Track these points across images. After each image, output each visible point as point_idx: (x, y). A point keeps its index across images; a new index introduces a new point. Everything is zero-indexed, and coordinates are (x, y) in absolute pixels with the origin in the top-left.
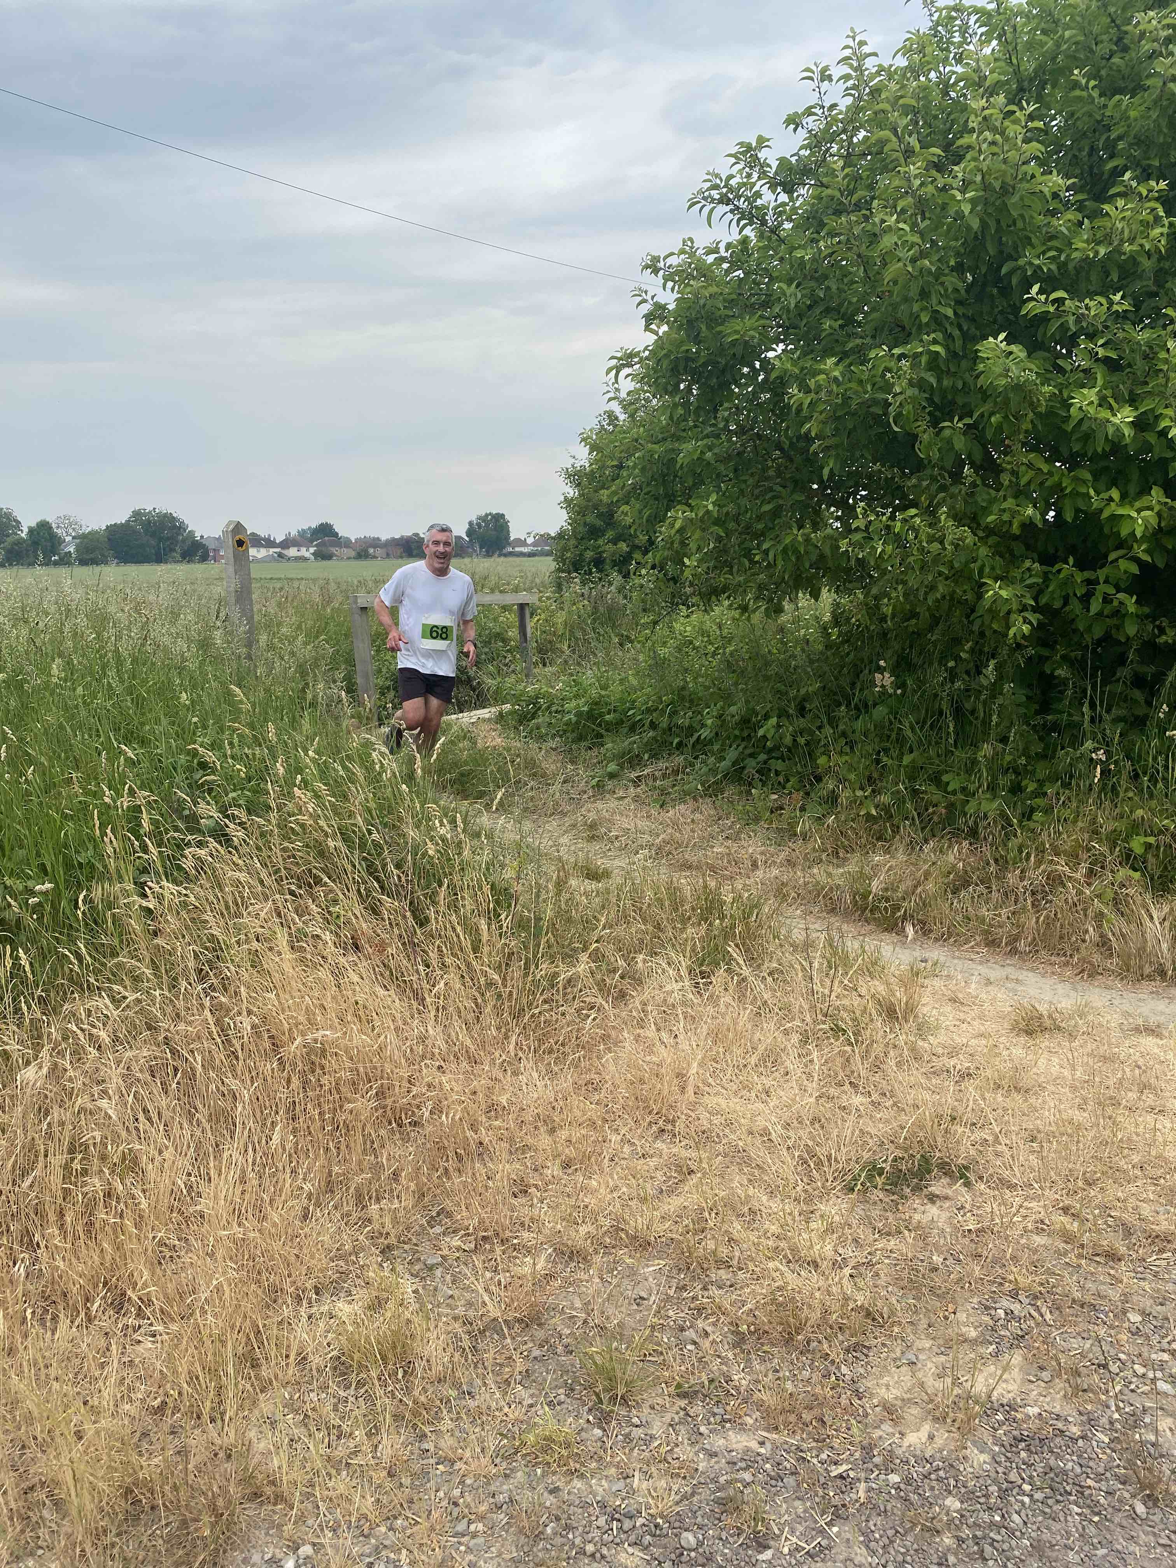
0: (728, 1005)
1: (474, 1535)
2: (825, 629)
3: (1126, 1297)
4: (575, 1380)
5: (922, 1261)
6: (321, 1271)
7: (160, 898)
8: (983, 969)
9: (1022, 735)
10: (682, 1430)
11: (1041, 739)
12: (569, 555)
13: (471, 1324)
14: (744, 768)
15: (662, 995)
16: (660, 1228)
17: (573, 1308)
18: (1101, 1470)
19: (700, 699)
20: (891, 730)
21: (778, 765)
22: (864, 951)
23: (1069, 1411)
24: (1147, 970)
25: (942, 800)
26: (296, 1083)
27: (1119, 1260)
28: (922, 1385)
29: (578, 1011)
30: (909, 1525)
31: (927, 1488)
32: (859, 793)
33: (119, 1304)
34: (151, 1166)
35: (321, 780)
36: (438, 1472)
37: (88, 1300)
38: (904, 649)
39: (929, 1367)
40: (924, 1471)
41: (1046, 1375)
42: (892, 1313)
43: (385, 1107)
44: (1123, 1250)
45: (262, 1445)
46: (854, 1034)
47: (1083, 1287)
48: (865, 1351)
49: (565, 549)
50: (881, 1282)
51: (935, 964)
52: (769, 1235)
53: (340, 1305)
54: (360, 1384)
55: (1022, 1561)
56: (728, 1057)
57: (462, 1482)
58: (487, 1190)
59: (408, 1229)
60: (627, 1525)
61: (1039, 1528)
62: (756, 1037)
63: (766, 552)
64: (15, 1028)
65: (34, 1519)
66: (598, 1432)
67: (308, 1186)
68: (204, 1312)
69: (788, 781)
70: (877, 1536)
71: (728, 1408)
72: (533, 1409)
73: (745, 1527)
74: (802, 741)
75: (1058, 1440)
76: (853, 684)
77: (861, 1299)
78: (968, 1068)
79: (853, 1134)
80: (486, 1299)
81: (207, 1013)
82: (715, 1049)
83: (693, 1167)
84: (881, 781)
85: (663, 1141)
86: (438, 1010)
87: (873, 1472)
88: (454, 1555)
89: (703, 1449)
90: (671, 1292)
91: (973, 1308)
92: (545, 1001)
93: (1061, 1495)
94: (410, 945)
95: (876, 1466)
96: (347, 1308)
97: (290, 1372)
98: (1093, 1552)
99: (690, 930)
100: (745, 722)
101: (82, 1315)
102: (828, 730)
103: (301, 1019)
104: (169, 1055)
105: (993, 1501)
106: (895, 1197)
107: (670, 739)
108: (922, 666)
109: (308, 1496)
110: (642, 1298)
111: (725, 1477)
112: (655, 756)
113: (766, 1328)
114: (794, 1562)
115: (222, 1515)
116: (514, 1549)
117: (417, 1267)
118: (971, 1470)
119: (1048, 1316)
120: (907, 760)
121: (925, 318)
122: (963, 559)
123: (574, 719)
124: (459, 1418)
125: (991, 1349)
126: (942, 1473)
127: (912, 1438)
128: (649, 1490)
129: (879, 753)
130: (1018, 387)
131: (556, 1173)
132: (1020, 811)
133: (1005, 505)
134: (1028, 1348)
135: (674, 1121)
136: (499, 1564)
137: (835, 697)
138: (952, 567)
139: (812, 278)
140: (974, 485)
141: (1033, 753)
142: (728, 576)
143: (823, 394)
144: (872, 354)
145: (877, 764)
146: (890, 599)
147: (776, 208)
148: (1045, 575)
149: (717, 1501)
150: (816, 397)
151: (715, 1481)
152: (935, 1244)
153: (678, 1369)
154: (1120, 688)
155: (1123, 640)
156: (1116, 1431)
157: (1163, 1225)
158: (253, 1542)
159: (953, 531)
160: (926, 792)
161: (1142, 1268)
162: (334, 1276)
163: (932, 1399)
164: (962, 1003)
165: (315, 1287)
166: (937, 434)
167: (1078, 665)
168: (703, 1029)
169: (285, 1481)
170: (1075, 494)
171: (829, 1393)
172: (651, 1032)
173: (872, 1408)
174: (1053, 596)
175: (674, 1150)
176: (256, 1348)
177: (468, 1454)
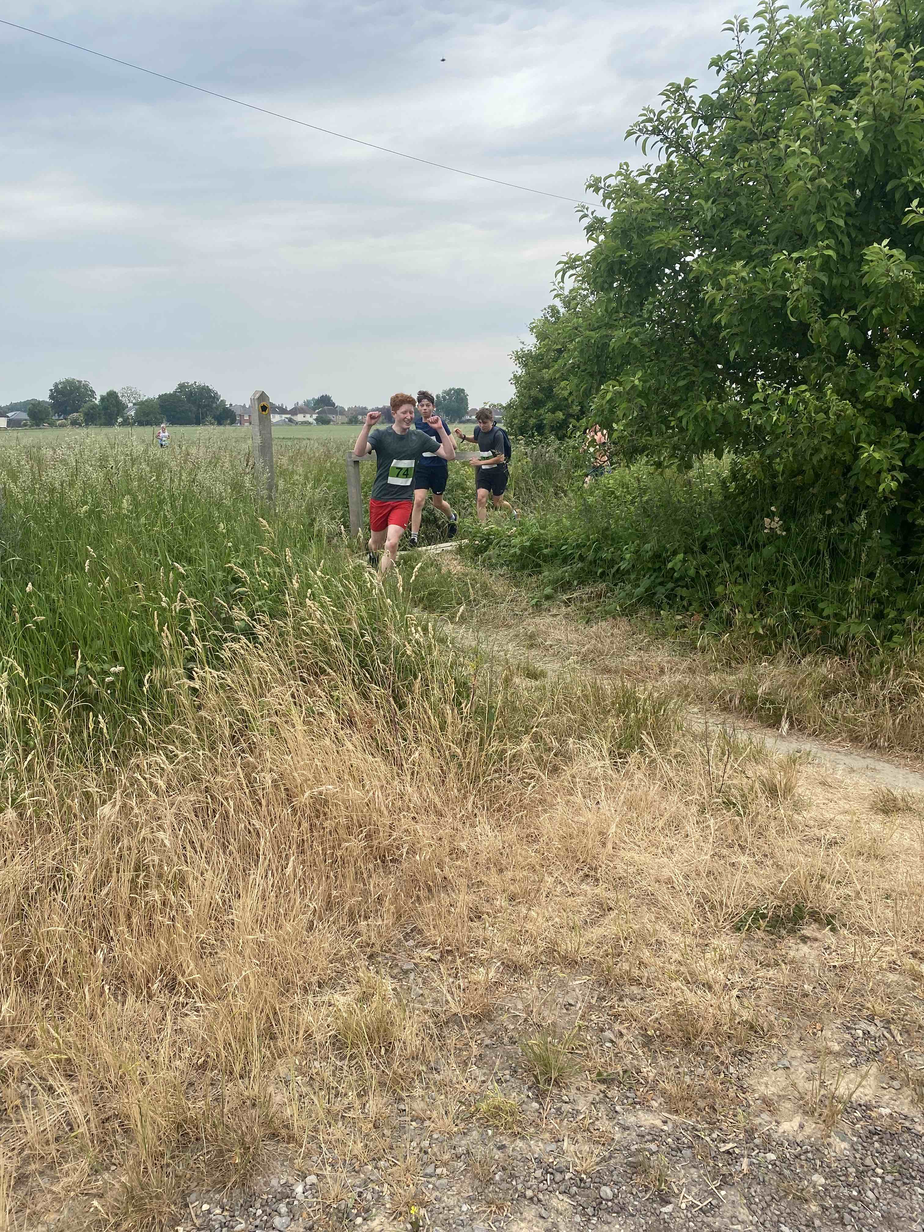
0: (640, 780)
1: (440, 1177)
2: (724, 483)
4: (518, 1065)
5: (796, 988)
6: (323, 969)
7: (203, 680)
8: (848, 760)
9: (886, 572)
10: (602, 1108)
11: (902, 575)
12: (516, 421)
13: (437, 1017)
14: (654, 594)
15: (588, 771)
16: (585, 951)
17: (516, 1009)
19: (620, 538)
20: (777, 565)
21: (684, 592)
22: (751, 742)
23: (915, 1113)
25: (818, 623)
26: (305, 825)
28: (794, 1085)
29: (522, 779)
30: (782, 1194)
31: (798, 1166)
32: (750, 616)
33: (172, 986)
34: (195, 884)
35: (327, 593)
36: (412, 1127)
37: (148, 981)
38: (790, 500)
39: (800, 1072)
40: (796, 1152)
41: (896, 1084)
42: (771, 1027)
43: (372, 847)
45: (279, 1098)
46: (743, 807)
48: (748, 1056)
49: (514, 417)
50: (762, 1003)
51: (808, 754)
52: (671, 961)
53: (337, 997)
54: (352, 1057)
55: (874, 1227)
56: (640, 820)
57: (430, 1136)
58: (449, 915)
59: (389, 941)
60: (558, 1177)
61: (888, 1203)
62: (663, 806)
63: (680, 419)
64: (94, 775)
65: (109, 1142)
66: (535, 1105)
67: (313, 905)
68: (234, 995)
69: (691, 605)
70: (757, 1200)
71: (638, 1093)
72: (485, 1084)
73: (651, 1186)
74: (703, 573)
75: (906, 1135)
76: (747, 528)
77: (746, 1015)
78: (835, 838)
79: (740, 886)
80: (449, 998)
81: (239, 768)
82: (630, 814)
83: (612, 906)
84: (767, 606)
85: (588, 884)
86: (412, 774)
87: (754, 1150)
88: (424, 1191)
89: (618, 1124)
90: (593, 1001)
91: (837, 1028)
92: (495, 771)
93: (907, 1178)
94: (392, 723)
95: (757, 1146)
96: (342, 999)
97: (299, 1045)
99: (611, 721)
100: (657, 556)
101: (145, 993)
102: (726, 565)
103: (310, 777)
104: (210, 800)
105: (851, 1179)
106: (774, 937)
107: (595, 569)
108: (804, 514)
109: (313, 1138)
110: (570, 1005)
111: (636, 1146)
112: (582, 582)
113: (669, 1033)
114: (690, 1215)
115: (249, 1148)
116: (470, 1189)
117: (395, 971)
118: (834, 1154)
119: (899, 1038)
120: (790, 589)
121: (820, 228)
122: (844, 427)
123: (518, 552)
124: (427, 1088)
125: (852, 1060)
126: (810, 1155)
127: (786, 1126)
128: (575, 1152)
129: (766, 584)
130: (897, 285)
131: (503, 904)
132: (882, 633)
133: (881, 383)
134: (882, 1061)
135: (596, 869)
136: (459, 1201)
137: (732, 538)
138: (834, 434)
139: (726, 195)
140: (856, 366)
141: (894, 587)
142: (648, 438)
143: (732, 291)
144: (775, 258)
145: (765, 593)
146: (781, 458)
147: (698, 137)
148: (912, 441)
149: (629, 1164)
150: (726, 293)
151: (628, 1149)
152: (806, 976)
153: (599, 1061)
158: (272, 1170)
159: (837, 404)
160: (804, 616)
162: (332, 975)
163: (802, 1097)
164: (830, 786)
165: (318, 982)
166: (826, 325)
168: (620, 798)
169: (296, 1126)
171: (719, 1087)
172: (578, 798)
173: (754, 1101)
174: (918, 458)
175: (596, 891)
176: (274, 1025)
177: (435, 1115)
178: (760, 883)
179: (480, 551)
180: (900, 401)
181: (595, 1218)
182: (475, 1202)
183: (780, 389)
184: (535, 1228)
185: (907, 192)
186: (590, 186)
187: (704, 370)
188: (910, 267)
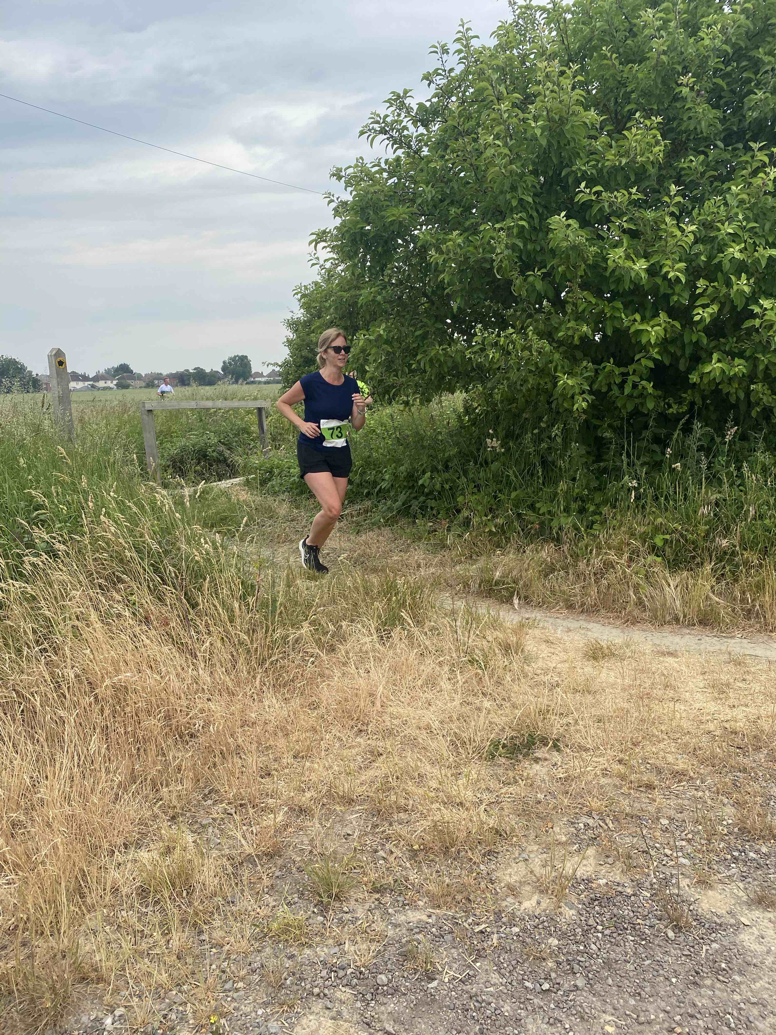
0: (402, 649)
1: (237, 990)
2: (460, 416)
3: (659, 810)
4: (305, 888)
5: (531, 798)
6: (128, 833)
8: (565, 623)
9: (585, 476)
10: (377, 912)
11: (597, 478)
12: (291, 377)
13: (233, 859)
14: (411, 506)
15: (359, 646)
16: (360, 790)
17: (302, 844)
18: (646, 913)
19: (380, 463)
20: (502, 477)
21: (433, 503)
22: (489, 614)
23: (625, 880)
24: (668, 618)
25: (536, 520)
27: (654, 789)
28: (532, 872)
29: (302, 657)
30: (525, 957)
31: (537, 934)
32: (484, 518)
35: (122, 512)
36: (212, 953)
38: (510, 427)
39: (537, 862)
40: (535, 924)
41: (610, 860)
42: (513, 830)
43: (171, 725)
44: (657, 783)
45: (87, 948)
46: (484, 663)
47: (632, 807)
48: (495, 855)
50: (506, 812)
51: (535, 620)
52: (432, 789)
53: (142, 854)
54: (157, 903)
55: (598, 972)
56: (403, 681)
57: (228, 958)
59: (189, 802)
60: (341, 973)
61: (608, 952)
62: (421, 669)
63: (419, 362)
66: (320, 918)
67: (118, 778)
68: (44, 863)
69: (439, 513)
70: (505, 965)
71: (407, 897)
72: (277, 908)
73: (419, 968)
74: (447, 487)
75: (619, 898)
76: (478, 450)
77: (491, 822)
78: (557, 681)
79: (484, 723)
80: (243, 842)
81: (43, 667)
82: (394, 677)
83: (382, 752)
84: (497, 509)
85: (361, 737)
86: (206, 661)
87: (502, 927)
88: (224, 1003)
89: (391, 923)
90: (368, 829)
91: (564, 824)
92: (280, 654)
93: (621, 930)
94: (185, 621)
95: (504, 923)
96: (147, 855)
97: (107, 899)
98: (642, 963)
99: (375, 604)
100: (410, 476)
102: (464, 479)
105: (578, 938)
106: (512, 761)
107: (362, 490)
109: (121, 976)
110: (349, 835)
111: (406, 939)
113: (431, 845)
114: (452, 986)
115: (59, 993)
116: (264, 996)
117: (195, 827)
118: (564, 920)
119: (611, 825)
120: (513, 495)
121: (514, 203)
122: (544, 361)
124: (225, 919)
125: (576, 847)
126: (546, 924)
127: (527, 904)
128: (355, 951)
129: (496, 493)
130: (574, 247)
131: (289, 761)
132: (585, 524)
133: (569, 325)
134: (599, 845)
135: (367, 725)
136: (255, 1007)
137: (468, 458)
138: (537, 368)
139: (442, 181)
140: (550, 313)
141: (592, 487)
142: (395, 378)
143: (451, 255)
144: (482, 228)
145: (495, 499)
146: (499, 389)
147: (417, 137)
148: (596, 371)
149: (401, 954)
150: (447, 257)
151: (399, 942)
152: (539, 787)
153: (373, 876)
154: (645, 443)
155: (646, 412)
156: (655, 889)
157: (681, 766)
158: (82, 1009)
159: (537, 343)
160: (526, 515)
161: (668, 792)
162: (137, 836)
163: (539, 880)
164: (552, 643)
165: (124, 844)
166: (525, 280)
167: (618, 431)
168: (386, 665)
169: (104, 968)
170: (613, 318)
171: (473, 882)
172: (352, 669)
173: (501, 889)
174: (601, 383)
175: (369, 742)
176: (83, 885)
177: (233, 940)
178: (500, 721)
179: (263, 482)
180: (584, 339)
181: (374, 1002)
182: (270, 1006)
183: (493, 333)
184: (322, 1019)
185: (576, 177)
186: (333, 175)
187: (435, 322)
188: (583, 234)
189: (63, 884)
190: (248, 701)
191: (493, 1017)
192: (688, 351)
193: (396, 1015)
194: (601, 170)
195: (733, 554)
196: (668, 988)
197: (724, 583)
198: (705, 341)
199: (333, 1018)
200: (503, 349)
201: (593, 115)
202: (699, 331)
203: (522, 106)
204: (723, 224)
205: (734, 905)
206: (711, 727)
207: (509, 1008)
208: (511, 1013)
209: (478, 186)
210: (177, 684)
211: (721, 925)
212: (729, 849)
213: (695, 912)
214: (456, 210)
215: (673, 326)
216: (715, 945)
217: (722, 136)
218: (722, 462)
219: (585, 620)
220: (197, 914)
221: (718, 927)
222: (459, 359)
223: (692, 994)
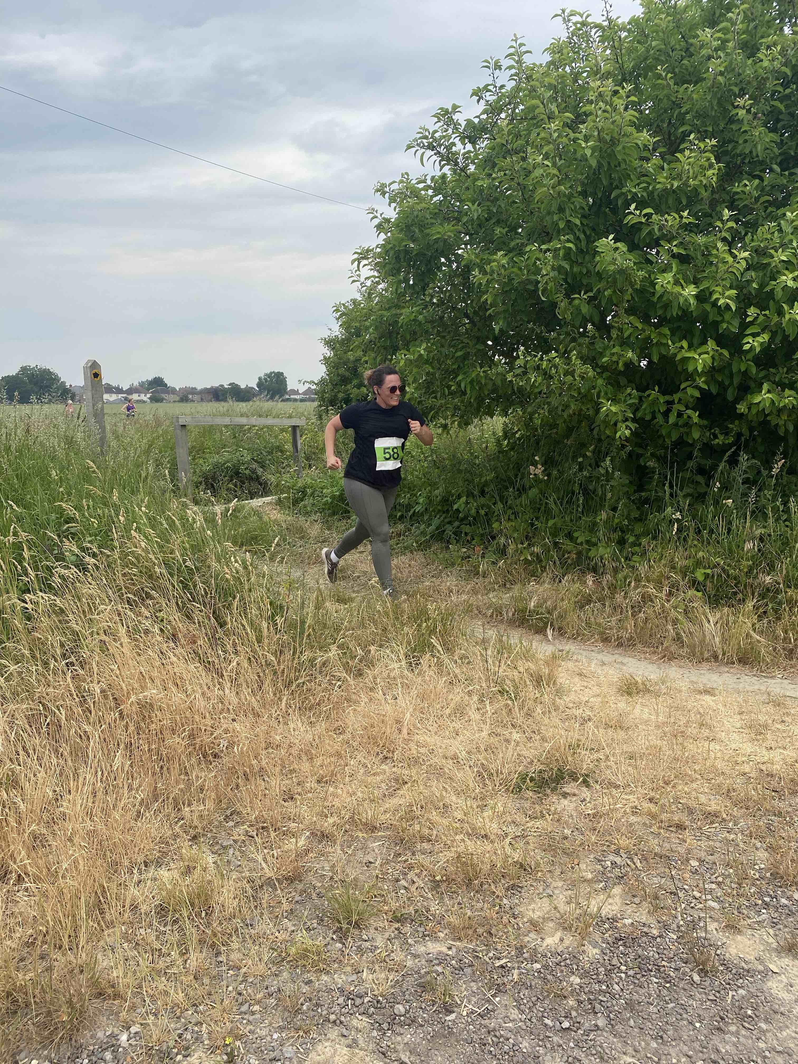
0: (430, 677)
1: (253, 1013)
2: (499, 440)
3: (689, 851)
4: (324, 914)
5: (557, 833)
6: (149, 850)
8: (600, 657)
9: (626, 506)
10: (397, 942)
11: (638, 508)
12: (327, 395)
13: (253, 882)
14: (444, 531)
15: (387, 672)
16: (383, 817)
17: (323, 870)
18: (671, 956)
19: (415, 486)
20: (541, 504)
21: (467, 529)
22: (522, 643)
23: (652, 921)
24: (706, 655)
25: (573, 549)
26: (132, 728)
27: (685, 829)
28: (556, 908)
29: (329, 680)
30: (546, 994)
31: (558, 972)
32: (520, 546)
34: (28, 784)
35: (151, 527)
36: (229, 975)
38: (550, 453)
39: (561, 898)
40: (557, 961)
41: (637, 900)
42: (538, 865)
43: (195, 744)
44: (687, 823)
45: (105, 964)
46: (514, 694)
47: (661, 846)
48: (519, 889)
49: (324, 392)
50: (531, 847)
51: (568, 652)
52: (456, 820)
53: (162, 872)
54: (175, 922)
55: (619, 1013)
56: (431, 709)
57: (245, 981)
59: (211, 822)
60: (358, 1001)
61: (630, 993)
62: (450, 697)
63: (459, 384)
66: (339, 945)
67: (140, 796)
68: (64, 877)
69: (473, 539)
70: (525, 1001)
71: (428, 928)
72: (296, 933)
73: (437, 1000)
74: (482, 512)
75: (644, 939)
76: (516, 476)
77: (516, 856)
79: (513, 755)
80: (264, 865)
81: (69, 680)
82: (422, 705)
83: (407, 780)
84: (534, 537)
85: (387, 764)
86: (232, 681)
87: (523, 963)
88: (239, 1026)
89: (410, 953)
90: (390, 858)
91: (591, 861)
92: (307, 676)
93: (645, 971)
94: (213, 639)
95: (525, 959)
96: (167, 874)
98: (666, 1006)
99: (407, 629)
100: (445, 500)
102: (500, 505)
103: (137, 685)
104: (42, 708)
105: (601, 977)
106: (540, 795)
108: (561, 462)
109: (137, 994)
110: (370, 862)
111: (425, 970)
113: (453, 876)
114: (470, 1020)
115: (76, 1007)
116: (280, 1020)
117: (216, 848)
118: (587, 959)
119: (639, 864)
120: (551, 523)
121: (562, 225)
122: (587, 387)
123: (330, 500)
124: (244, 941)
125: (601, 885)
126: (568, 962)
127: (549, 941)
128: (373, 980)
129: (532, 520)
130: (622, 271)
131: (312, 786)
132: (625, 554)
133: (614, 350)
134: (625, 884)
135: (393, 752)
136: (270, 1031)
137: (505, 484)
138: (579, 393)
139: (488, 200)
140: (594, 337)
141: (632, 517)
142: (434, 400)
143: (495, 276)
144: (528, 249)
145: (532, 527)
146: (539, 414)
147: (464, 154)
148: (640, 398)
149: (419, 985)
150: (491, 277)
151: (418, 972)
152: (566, 822)
153: (394, 905)
154: (688, 475)
155: (690, 442)
156: (682, 932)
157: (713, 807)
158: (98, 1024)
159: (580, 368)
160: (563, 544)
161: (700, 834)
162: (158, 854)
163: (562, 917)
164: (586, 676)
165: (145, 862)
166: (570, 303)
167: (661, 460)
168: (414, 692)
169: (121, 984)
170: (659, 344)
171: (495, 916)
172: (379, 695)
173: (523, 924)
174: (645, 412)
175: (393, 770)
176: (102, 901)
177: (250, 962)
178: (529, 753)
179: (296, 502)
180: (629, 365)
181: (390, 1032)
182: (285, 1031)
183: (536, 356)
184: (337, 1046)
185: (626, 200)
186: (377, 190)
187: (476, 344)
188: (631, 257)
189: (83, 899)
190: (273, 723)
191: (511, 1053)
192: (736, 381)
193: (412, 1046)
194: (652, 192)
195: (778, 591)
196: (691, 1033)
197: (765, 621)
198: (754, 370)
199: (349, 1046)
200: (545, 374)
201: (644, 137)
202: (749, 360)
203: (572, 126)
204: (776, 251)
205: (763, 951)
206: (747, 768)
207: (527, 1045)
208: (530, 1050)
209: (524, 205)
210: (203, 704)
211: (748, 971)
212: (761, 894)
213: (722, 957)
214: (502, 230)
215: (721, 354)
216: (741, 992)
217: (778, 161)
218: (768, 496)
219: (620, 654)
220: (215, 935)
221: (745, 973)
222: (499, 382)
223: (716, 1040)
